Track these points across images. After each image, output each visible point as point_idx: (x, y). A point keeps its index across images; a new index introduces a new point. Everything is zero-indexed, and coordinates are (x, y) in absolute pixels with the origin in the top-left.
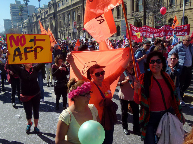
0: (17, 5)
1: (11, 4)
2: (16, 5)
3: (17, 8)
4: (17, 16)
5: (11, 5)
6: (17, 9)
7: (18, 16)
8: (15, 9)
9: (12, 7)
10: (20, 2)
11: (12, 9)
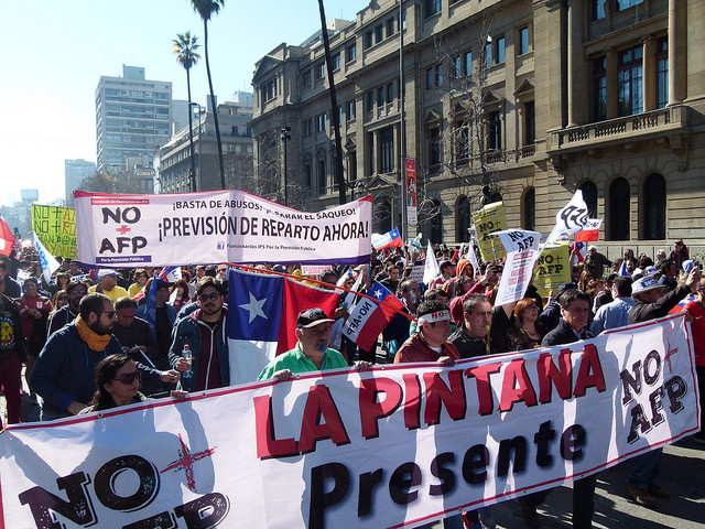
0: (131, 84)
1: (102, 77)
2: (123, 83)
3: (128, 95)
4: (124, 130)
5: (105, 81)
6: (127, 99)
7: (130, 131)
8: (121, 99)
9: (108, 90)
10: (142, 71)
11: (107, 98)
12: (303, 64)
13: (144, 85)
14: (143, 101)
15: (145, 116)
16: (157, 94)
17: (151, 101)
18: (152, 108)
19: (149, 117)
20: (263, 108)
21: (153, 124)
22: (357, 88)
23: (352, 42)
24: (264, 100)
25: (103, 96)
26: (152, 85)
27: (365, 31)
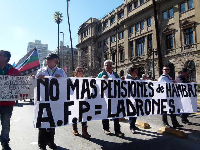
0: (37, 44)
2: (35, 44)
5: (30, 43)
9: (30, 46)
10: (40, 41)
11: (30, 48)
12: (98, 24)
13: (40, 45)
14: (40, 49)
15: (40, 53)
16: (44, 47)
17: (42, 49)
18: (42, 51)
19: (41, 53)
20: (82, 40)
21: (42, 55)
22: (124, 26)
23: (122, 11)
24: (82, 37)
25: (29, 47)
26: (42, 45)
27: (128, 5)
